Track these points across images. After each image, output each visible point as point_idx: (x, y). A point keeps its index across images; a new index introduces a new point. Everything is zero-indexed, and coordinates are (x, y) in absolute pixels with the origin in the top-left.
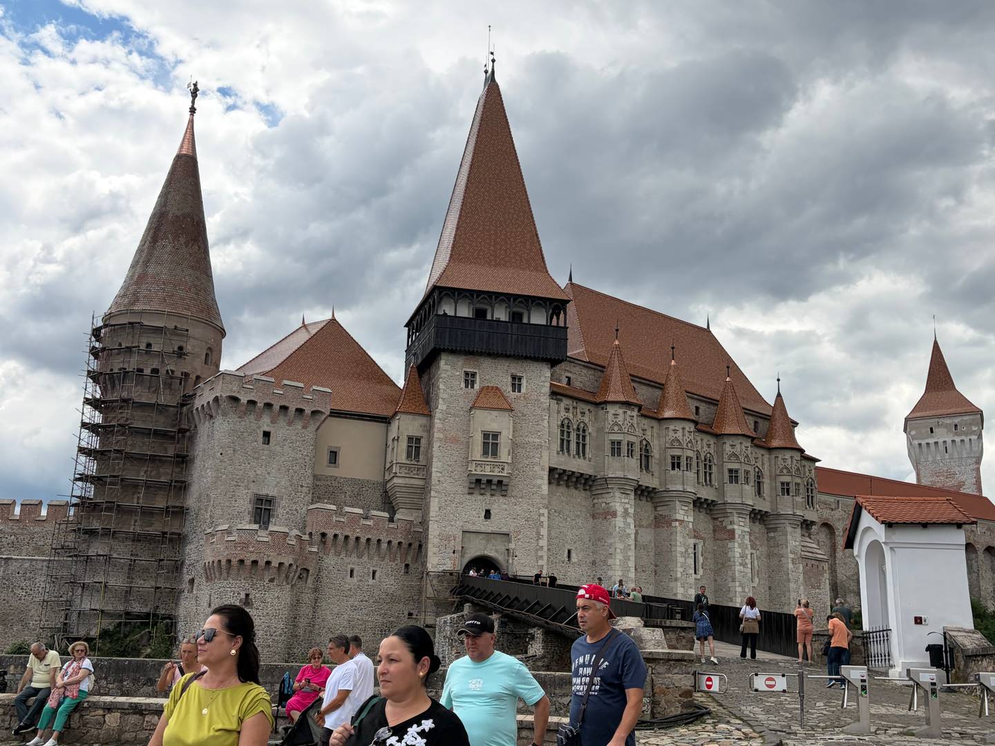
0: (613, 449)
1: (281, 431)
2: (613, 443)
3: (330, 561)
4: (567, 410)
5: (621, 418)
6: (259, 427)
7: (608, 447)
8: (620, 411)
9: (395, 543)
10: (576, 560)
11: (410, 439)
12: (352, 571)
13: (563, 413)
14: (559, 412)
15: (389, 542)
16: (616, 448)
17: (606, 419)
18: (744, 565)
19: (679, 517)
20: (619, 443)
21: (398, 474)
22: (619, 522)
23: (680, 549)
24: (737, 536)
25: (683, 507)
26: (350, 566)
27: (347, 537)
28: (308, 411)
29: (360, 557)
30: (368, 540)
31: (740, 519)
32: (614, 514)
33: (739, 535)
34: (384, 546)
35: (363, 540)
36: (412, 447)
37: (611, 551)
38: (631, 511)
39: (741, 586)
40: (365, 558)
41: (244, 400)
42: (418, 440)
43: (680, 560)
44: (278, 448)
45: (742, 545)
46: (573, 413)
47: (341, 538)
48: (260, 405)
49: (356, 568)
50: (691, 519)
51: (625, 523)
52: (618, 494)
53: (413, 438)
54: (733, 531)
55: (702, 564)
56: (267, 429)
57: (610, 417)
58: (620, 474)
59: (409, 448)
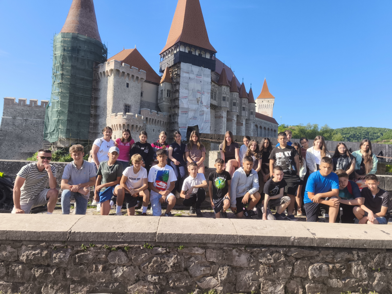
0: (223, 99)
1: (132, 84)
2: (223, 97)
3: (148, 126)
4: (213, 86)
5: (226, 90)
6: (125, 81)
7: (222, 98)
8: (226, 88)
9: (165, 122)
10: (212, 129)
12: (154, 130)
14: (211, 86)
15: (163, 122)
16: (224, 99)
17: (221, 90)
18: (244, 132)
19: (234, 119)
20: (225, 97)
21: (165, 101)
22: (224, 119)
23: (234, 127)
24: (243, 125)
25: (235, 116)
26: (153, 128)
27: (153, 119)
28: (140, 78)
29: (155, 125)
30: (158, 120)
31: (244, 120)
32: (222, 117)
34: (162, 123)
35: (157, 121)
37: (221, 127)
38: (226, 116)
40: (157, 126)
41: (121, 71)
42: (170, 91)
43: (234, 130)
44: (131, 89)
45: (244, 127)
47: (151, 120)
48: (126, 74)
49: (155, 129)
50: (236, 120)
52: (224, 112)
53: (168, 90)
54: (243, 123)
56: (128, 82)
57: (223, 89)
58: (225, 106)
59: (168, 93)
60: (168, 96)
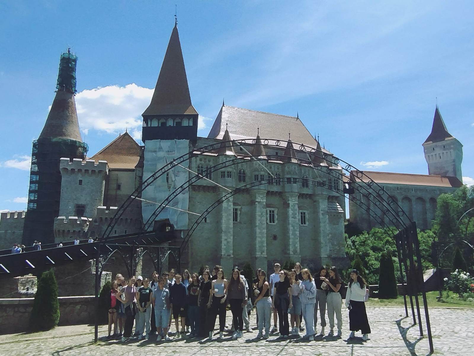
2: (222, 173)
3: (105, 228)
4: (201, 160)
6: (77, 179)
7: (219, 174)
10: (209, 222)
13: (198, 162)
14: (196, 161)
15: (131, 219)
16: (223, 175)
18: (294, 217)
19: (257, 200)
20: (224, 172)
22: (225, 204)
23: (259, 214)
24: (290, 206)
25: (260, 196)
26: (115, 229)
27: (111, 218)
28: (97, 171)
29: (118, 225)
30: (121, 219)
31: (293, 198)
32: (222, 202)
33: (292, 206)
34: (129, 221)
37: (221, 217)
39: (293, 226)
40: (121, 226)
41: (69, 168)
44: (85, 186)
45: (293, 209)
46: (204, 161)
47: (109, 219)
48: (77, 170)
49: (117, 230)
50: (265, 201)
51: (228, 205)
52: (224, 193)
54: (289, 204)
55: (277, 218)
56: (81, 179)
58: (224, 185)
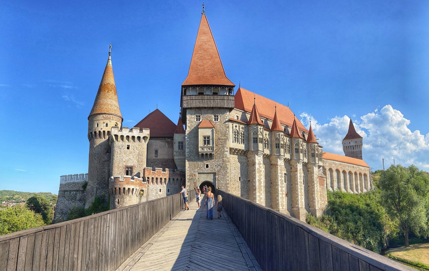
0: (254, 141)
1: (133, 144)
3: (151, 186)
5: (256, 129)
6: (125, 144)
11: (179, 143)
12: (160, 190)
17: (251, 130)
20: (256, 138)
21: (176, 155)
28: (142, 137)
32: (255, 164)
35: (163, 179)
36: (180, 145)
38: (262, 162)
40: (165, 185)
41: (119, 135)
42: (182, 143)
47: (155, 179)
48: (125, 137)
52: (256, 156)
53: (180, 142)
58: (256, 149)
59: (179, 146)
60: (179, 149)
